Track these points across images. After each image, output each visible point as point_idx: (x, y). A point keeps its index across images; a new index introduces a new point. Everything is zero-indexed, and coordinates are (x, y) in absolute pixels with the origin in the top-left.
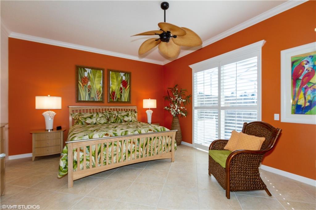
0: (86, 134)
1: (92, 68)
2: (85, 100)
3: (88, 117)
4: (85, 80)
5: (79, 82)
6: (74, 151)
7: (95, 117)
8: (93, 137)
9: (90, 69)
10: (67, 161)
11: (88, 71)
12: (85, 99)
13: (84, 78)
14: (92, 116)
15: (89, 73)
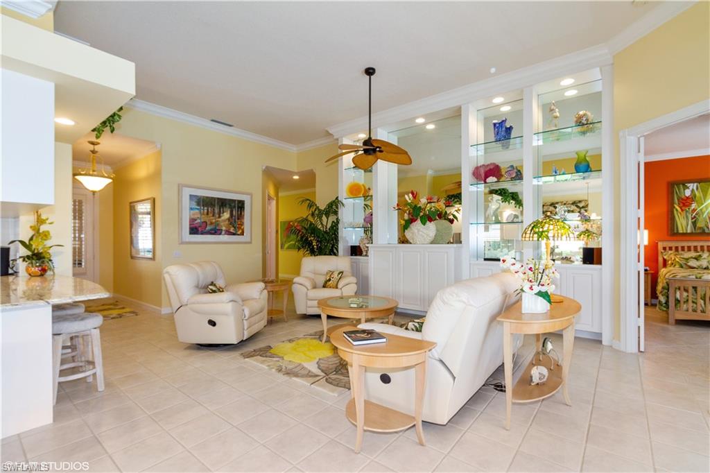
0: (691, 274)
1: (699, 181)
2: (685, 232)
3: (692, 258)
4: (686, 202)
5: (675, 206)
6: (676, 288)
7: (705, 258)
8: (703, 278)
9: (695, 184)
10: (668, 297)
11: (691, 188)
12: (686, 230)
13: (682, 199)
14: (700, 256)
15: (693, 189)
